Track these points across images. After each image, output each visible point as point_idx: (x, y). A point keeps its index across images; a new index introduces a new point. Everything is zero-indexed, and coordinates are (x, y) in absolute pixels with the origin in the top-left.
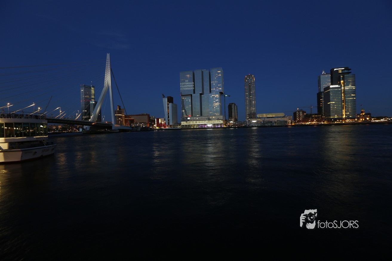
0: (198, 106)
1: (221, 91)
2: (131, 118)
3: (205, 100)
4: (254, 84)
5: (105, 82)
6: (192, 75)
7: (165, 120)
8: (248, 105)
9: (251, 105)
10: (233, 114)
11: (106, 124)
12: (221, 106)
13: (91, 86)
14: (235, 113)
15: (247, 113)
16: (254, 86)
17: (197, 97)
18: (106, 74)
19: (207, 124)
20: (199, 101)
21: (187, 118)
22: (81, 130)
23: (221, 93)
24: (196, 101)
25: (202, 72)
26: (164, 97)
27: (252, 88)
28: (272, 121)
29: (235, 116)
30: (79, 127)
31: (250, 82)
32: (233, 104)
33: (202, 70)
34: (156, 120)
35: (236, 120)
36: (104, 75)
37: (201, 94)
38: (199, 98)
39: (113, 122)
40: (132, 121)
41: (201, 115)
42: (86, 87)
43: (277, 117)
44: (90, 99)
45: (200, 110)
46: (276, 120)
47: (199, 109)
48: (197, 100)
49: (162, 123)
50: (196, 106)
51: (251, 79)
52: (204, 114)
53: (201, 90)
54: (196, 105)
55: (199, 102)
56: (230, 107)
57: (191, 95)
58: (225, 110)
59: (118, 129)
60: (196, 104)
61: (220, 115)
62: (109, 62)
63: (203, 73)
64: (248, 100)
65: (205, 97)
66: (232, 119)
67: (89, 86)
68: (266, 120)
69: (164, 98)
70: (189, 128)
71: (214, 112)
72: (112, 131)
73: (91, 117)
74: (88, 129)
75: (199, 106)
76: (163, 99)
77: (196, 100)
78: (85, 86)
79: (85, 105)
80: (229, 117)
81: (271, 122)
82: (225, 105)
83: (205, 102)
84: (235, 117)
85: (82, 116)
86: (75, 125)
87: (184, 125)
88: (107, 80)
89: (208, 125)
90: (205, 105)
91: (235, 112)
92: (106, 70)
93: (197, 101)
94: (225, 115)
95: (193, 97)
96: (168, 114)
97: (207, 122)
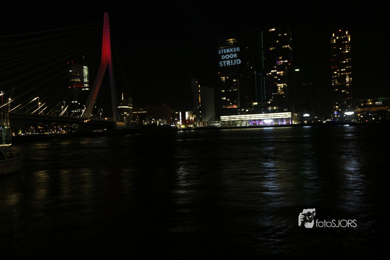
2: (141, 111)
3: (259, 79)
4: (348, 46)
5: (102, 56)
7: (194, 114)
9: (344, 84)
11: (105, 122)
18: (103, 45)
19: (263, 120)
25: (255, 33)
34: (180, 114)
39: (114, 119)
42: (76, 66)
44: (82, 83)
49: (191, 118)
51: (344, 38)
59: (123, 130)
63: (257, 35)
64: (337, 75)
65: (259, 74)
68: (372, 111)
70: (234, 126)
73: (83, 111)
74: (79, 130)
76: (192, 80)
87: (225, 121)
88: (105, 54)
96: (200, 104)
97: (264, 116)
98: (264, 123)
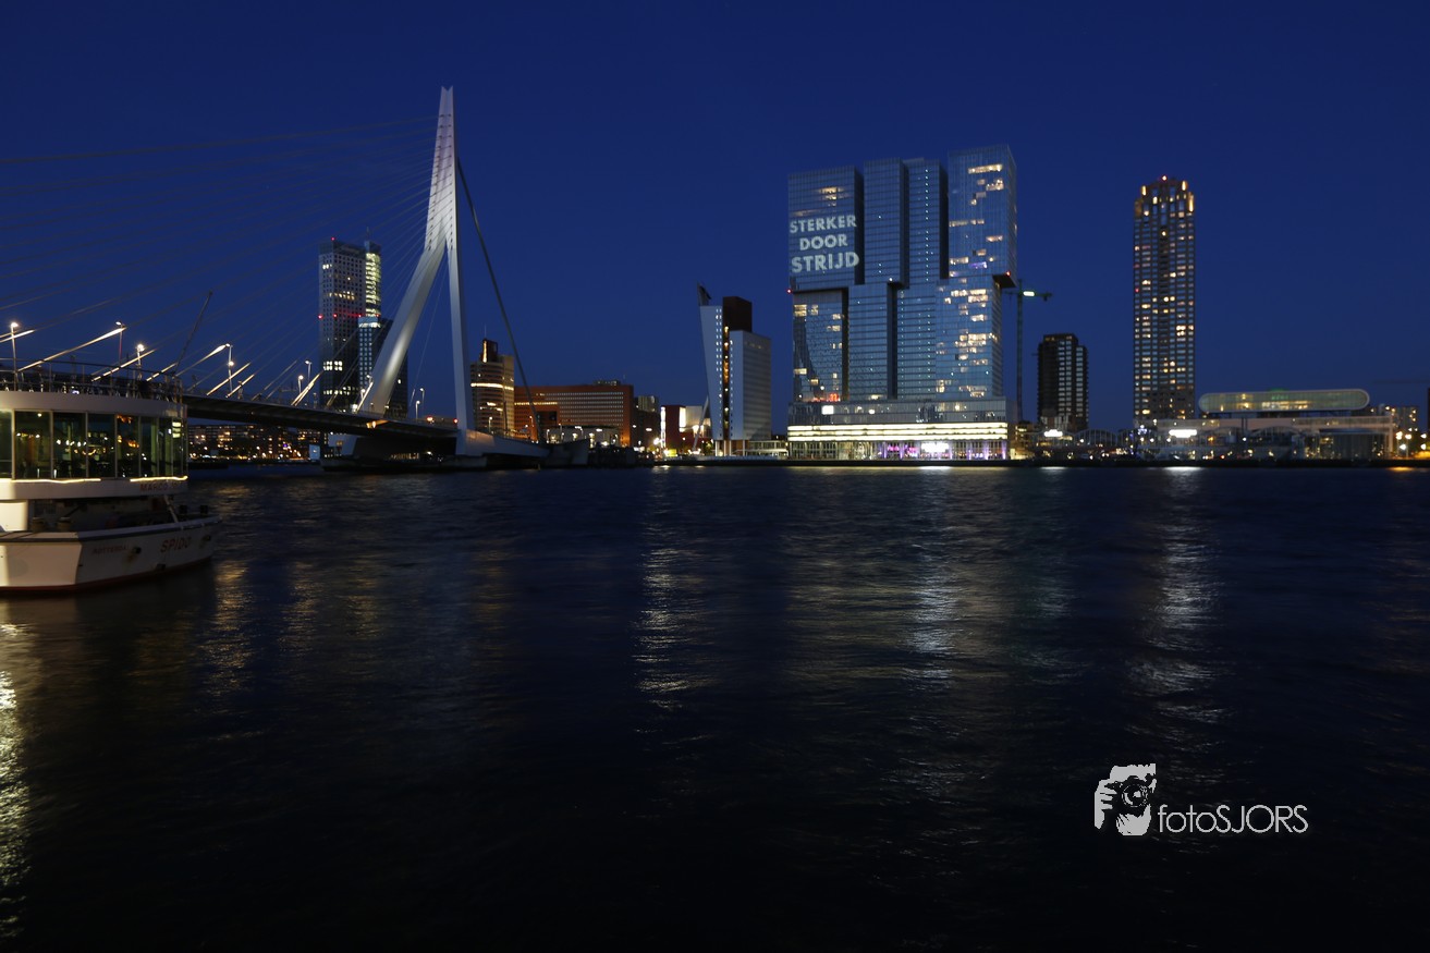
0: (877, 349)
1: (1002, 272)
2: (543, 399)
3: (914, 315)
4: (1187, 228)
5: (429, 225)
6: (852, 187)
7: (707, 415)
8: (1151, 344)
9: (1169, 344)
10: (1064, 391)
11: (427, 428)
12: (997, 351)
13: (367, 244)
14: (1074, 387)
15: (1141, 386)
16: (1186, 240)
17: (874, 300)
18: (433, 190)
19: (921, 442)
20: (885, 320)
21: (818, 406)
22: (315, 451)
23: (1003, 284)
24: (868, 321)
25: (905, 172)
26: (706, 298)
27: (1176, 254)
28: (1291, 434)
29: (1074, 402)
30: (307, 437)
31: (1164, 220)
32: (1063, 337)
33: (905, 162)
34: (663, 414)
35: (1076, 426)
36: (427, 195)
37: (894, 287)
38: (885, 306)
39: (460, 421)
40: (548, 418)
41: (893, 391)
42: (344, 253)
43: (1323, 413)
44: (360, 306)
45: (885, 369)
46: (1315, 428)
47: (881, 362)
48: (874, 314)
49: (695, 429)
50: (867, 349)
51: (1176, 202)
52: (908, 391)
53: (898, 263)
54: (868, 342)
55: (885, 327)
56: (1047, 354)
57: (845, 292)
58: (1019, 370)
59: (484, 455)
60: (868, 335)
61: (990, 394)
62: (451, 131)
63: (911, 178)
64: (1152, 315)
65: (914, 301)
66: (1058, 420)
67: (357, 248)
68: (1250, 428)
69: (706, 303)
70: (829, 457)
71: (962, 379)
72: (457, 463)
73: (364, 393)
74: (348, 451)
75: (885, 348)
76: (704, 309)
77: (867, 315)
78: (337, 245)
79: (338, 334)
80: (1041, 406)
81: (1283, 439)
82: (1019, 342)
83: (914, 329)
84: (1074, 407)
85: (321, 386)
86: (291, 429)
87: (803, 442)
88: (438, 219)
89: (924, 446)
90: (914, 343)
91: (1074, 381)
92: (435, 170)
93: (875, 321)
94: (1019, 396)
95: (851, 302)
96: (726, 385)
97: (924, 432)
98: (922, 452)
